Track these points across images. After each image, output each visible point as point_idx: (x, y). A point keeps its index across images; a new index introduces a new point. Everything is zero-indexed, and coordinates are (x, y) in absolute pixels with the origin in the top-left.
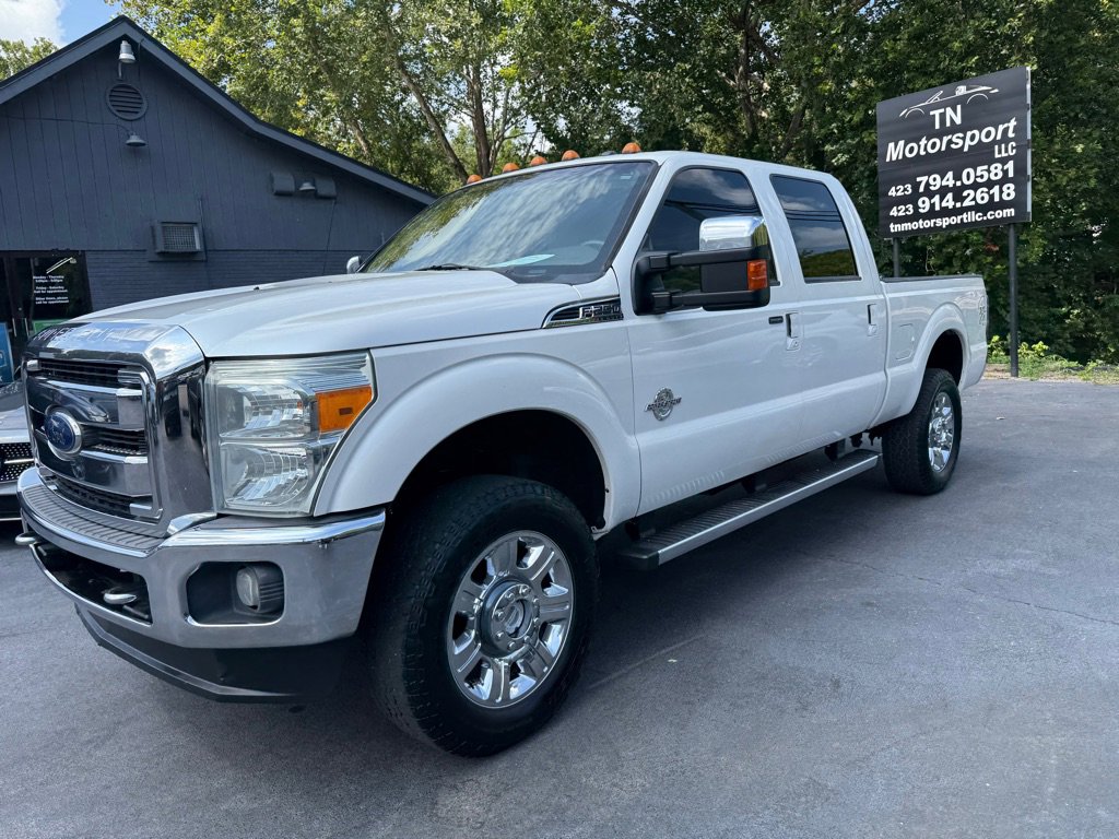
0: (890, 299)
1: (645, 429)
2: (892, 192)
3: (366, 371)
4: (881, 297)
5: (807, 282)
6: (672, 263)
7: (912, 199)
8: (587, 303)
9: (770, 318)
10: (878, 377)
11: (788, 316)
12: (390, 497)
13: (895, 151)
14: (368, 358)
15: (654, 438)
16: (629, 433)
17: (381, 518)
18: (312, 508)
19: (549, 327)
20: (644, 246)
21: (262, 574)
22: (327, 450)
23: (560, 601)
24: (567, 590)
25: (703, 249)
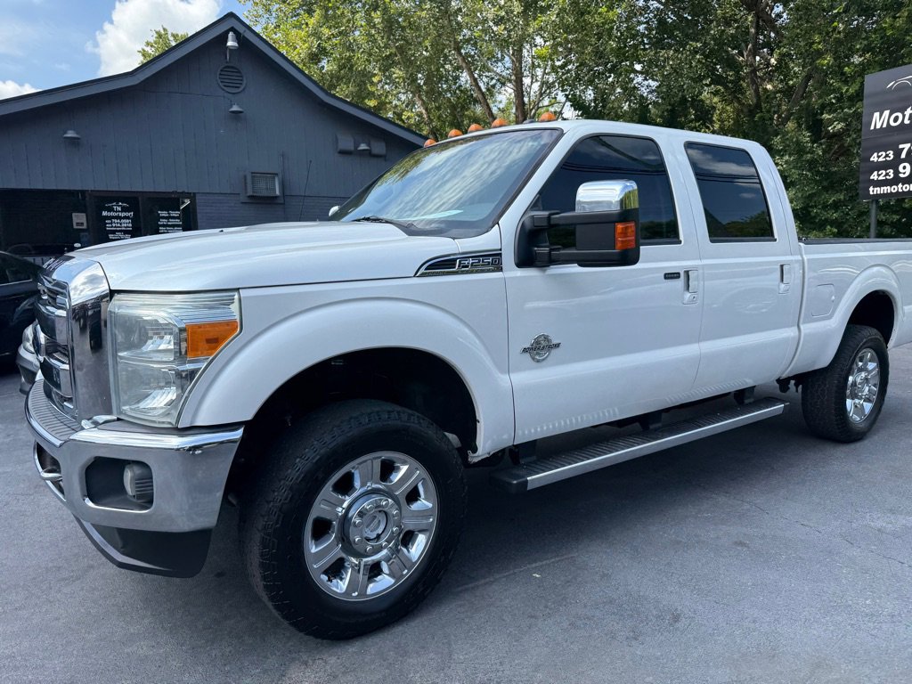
0: (808, 260)
1: (519, 369)
2: (874, 158)
3: (234, 307)
4: (799, 258)
5: (712, 241)
6: (552, 222)
7: (894, 165)
8: (466, 256)
9: (665, 274)
10: (791, 332)
11: (687, 273)
12: (249, 416)
13: (879, 120)
14: (236, 297)
15: (529, 377)
16: (502, 372)
17: (238, 434)
18: (178, 421)
19: (423, 275)
20: (534, 205)
21: (138, 470)
22: (192, 374)
23: (424, 514)
24: (430, 505)
25: (579, 211)
